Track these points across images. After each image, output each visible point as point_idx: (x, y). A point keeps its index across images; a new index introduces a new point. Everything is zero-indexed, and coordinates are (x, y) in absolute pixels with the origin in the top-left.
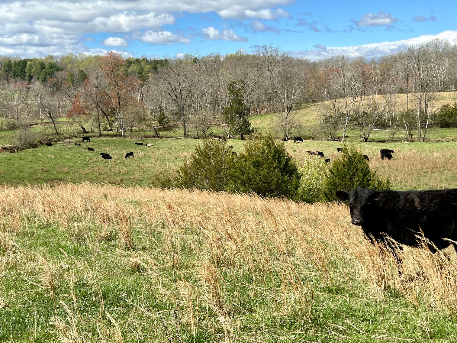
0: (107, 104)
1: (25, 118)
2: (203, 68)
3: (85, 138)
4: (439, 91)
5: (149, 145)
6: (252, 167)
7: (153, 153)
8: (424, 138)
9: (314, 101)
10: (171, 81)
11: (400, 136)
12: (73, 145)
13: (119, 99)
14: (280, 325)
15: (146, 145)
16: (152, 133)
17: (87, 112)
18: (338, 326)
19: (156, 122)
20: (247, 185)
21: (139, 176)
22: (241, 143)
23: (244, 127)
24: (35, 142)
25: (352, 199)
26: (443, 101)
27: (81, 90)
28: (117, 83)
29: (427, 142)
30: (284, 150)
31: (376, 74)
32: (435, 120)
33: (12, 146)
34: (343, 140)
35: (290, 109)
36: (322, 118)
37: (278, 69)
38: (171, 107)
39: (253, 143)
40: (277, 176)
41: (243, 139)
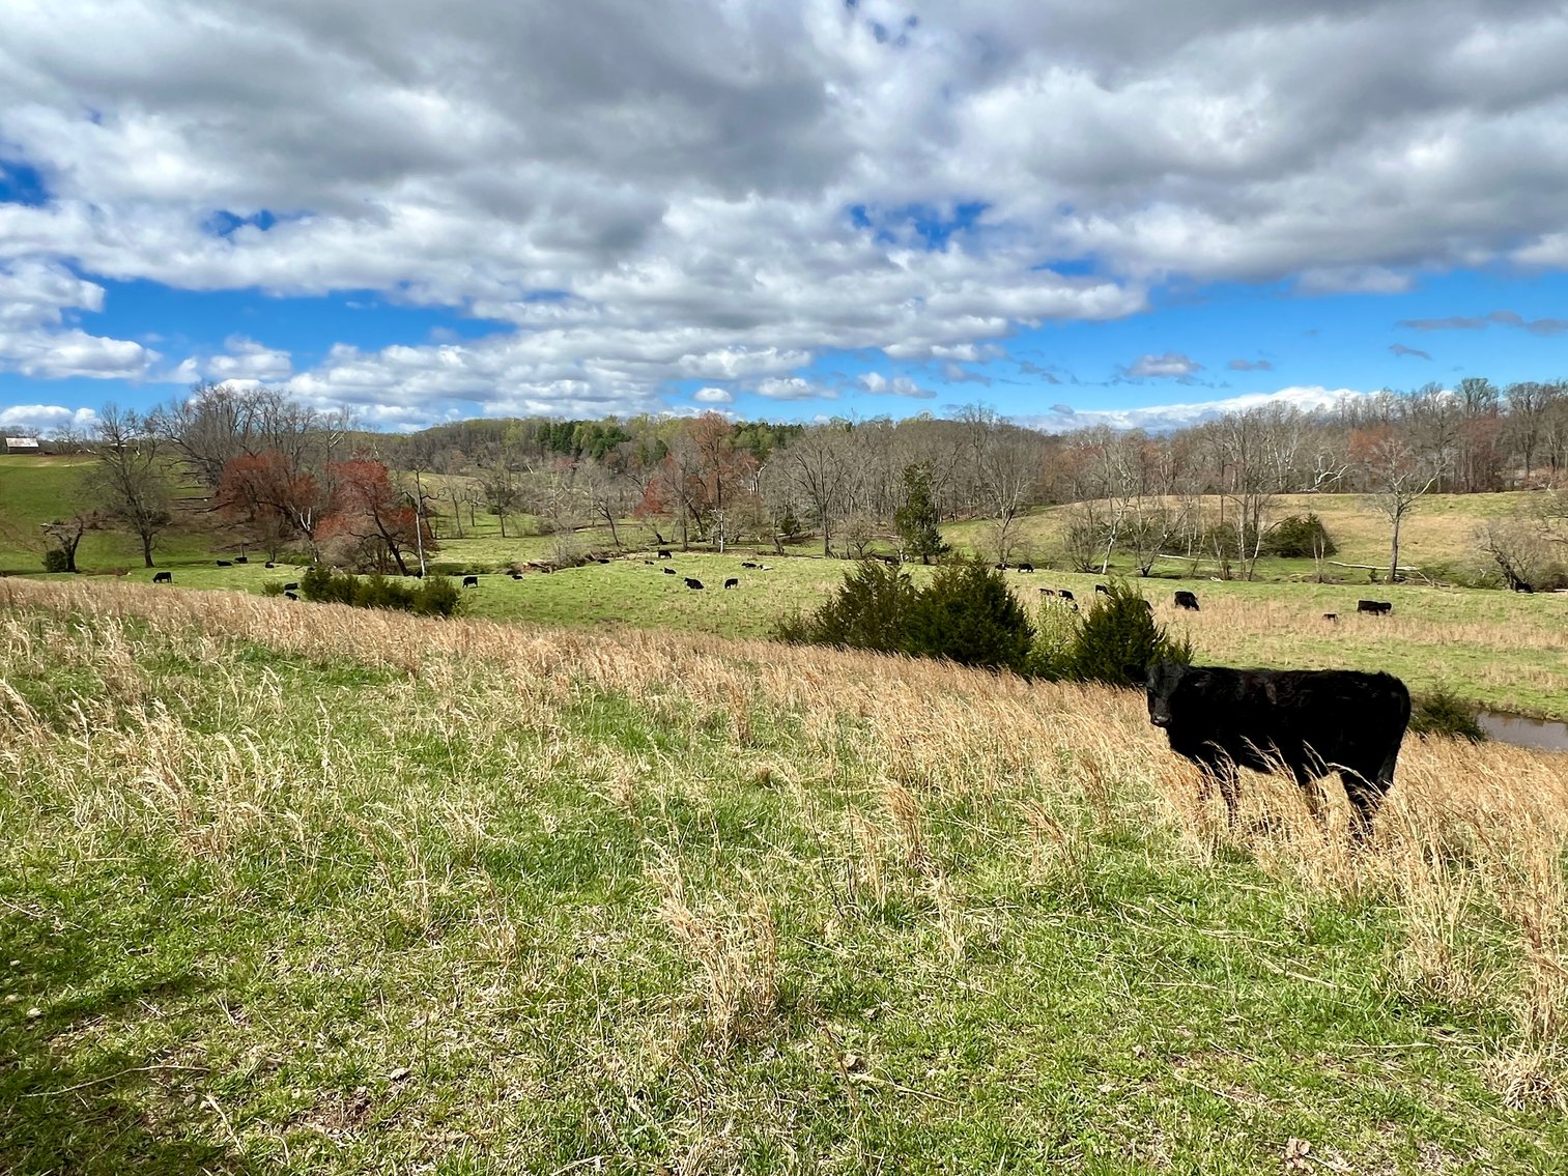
0: (699, 497)
1: (567, 517)
2: (862, 440)
3: (662, 553)
4: (1279, 493)
5: (765, 567)
6: (945, 612)
7: (772, 581)
8: (1251, 573)
9: (1054, 503)
10: (807, 460)
11: (1207, 569)
12: (642, 564)
13: (719, 490)
14: (1029, 900)
15: (761, 567)
16: (773, 548)
17: (666, 509)
18: (1136, 908)
19: (779, 529)
20: (936, 643)
21: (746, 620)
22: (924, 569)
23: (929, 542)
24: (582, 556)
25: (1152, 681)
26: (1287, 511)
27: (657, 473)
28: (717, 463)
29: (1256, 581)
30: (1003, 586)
31: (1165, 460)
32: (1272, 543)
33: (545, 561)
34: (1104, 571)
35: (1012, 513)
36: (1069, 531)
37: (991, 446)
38: (804, 505)
39: (947, 569)
40: (989, 631)
41: (927, 562)
